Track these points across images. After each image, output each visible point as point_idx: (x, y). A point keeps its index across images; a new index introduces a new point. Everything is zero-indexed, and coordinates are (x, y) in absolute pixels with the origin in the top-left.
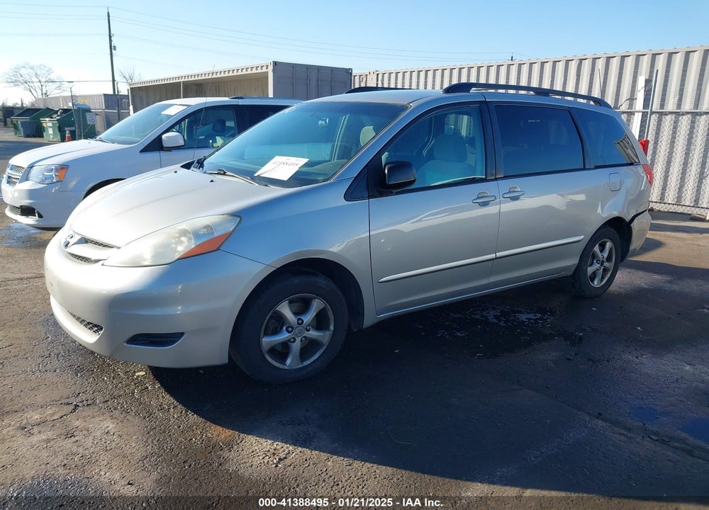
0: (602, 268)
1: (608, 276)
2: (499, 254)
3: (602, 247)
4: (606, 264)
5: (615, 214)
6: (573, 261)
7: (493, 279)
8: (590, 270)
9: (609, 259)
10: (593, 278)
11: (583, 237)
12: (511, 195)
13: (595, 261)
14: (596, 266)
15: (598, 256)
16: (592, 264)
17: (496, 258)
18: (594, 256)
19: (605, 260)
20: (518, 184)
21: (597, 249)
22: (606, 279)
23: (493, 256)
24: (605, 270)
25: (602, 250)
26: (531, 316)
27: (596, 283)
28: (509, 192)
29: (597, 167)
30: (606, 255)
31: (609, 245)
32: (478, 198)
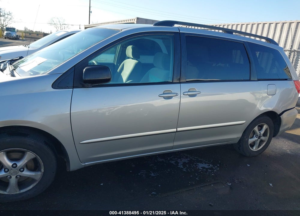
0: (259, 140)
1: (264, 144)
2: (179, 129)
3: (261, 128)
4: (263, 138)
5: (270, 109)
6: (237, 136)
7: (176, 144)
8: (251, 141)
9: (265, 134)
10: (252, 145)
11: (245, 121)
12: (189, 93)
13: (255, 136)
14: (255, 139)
15: (257, 133)
16: (252, 137)
17: (177, 131)
18: (254, 133)
19: (261, 135)
20: (197, 86)
21: (256, 129)
22: (262, 146)
23: (175, 130)
24: (262, 141)
25: (260, 130)
26: (206, 166)
27: (254, 148)
28: (189, 91)
29: (259, 80)
30: (262, 132)
31: (265, 127)
32: (164, 94)
